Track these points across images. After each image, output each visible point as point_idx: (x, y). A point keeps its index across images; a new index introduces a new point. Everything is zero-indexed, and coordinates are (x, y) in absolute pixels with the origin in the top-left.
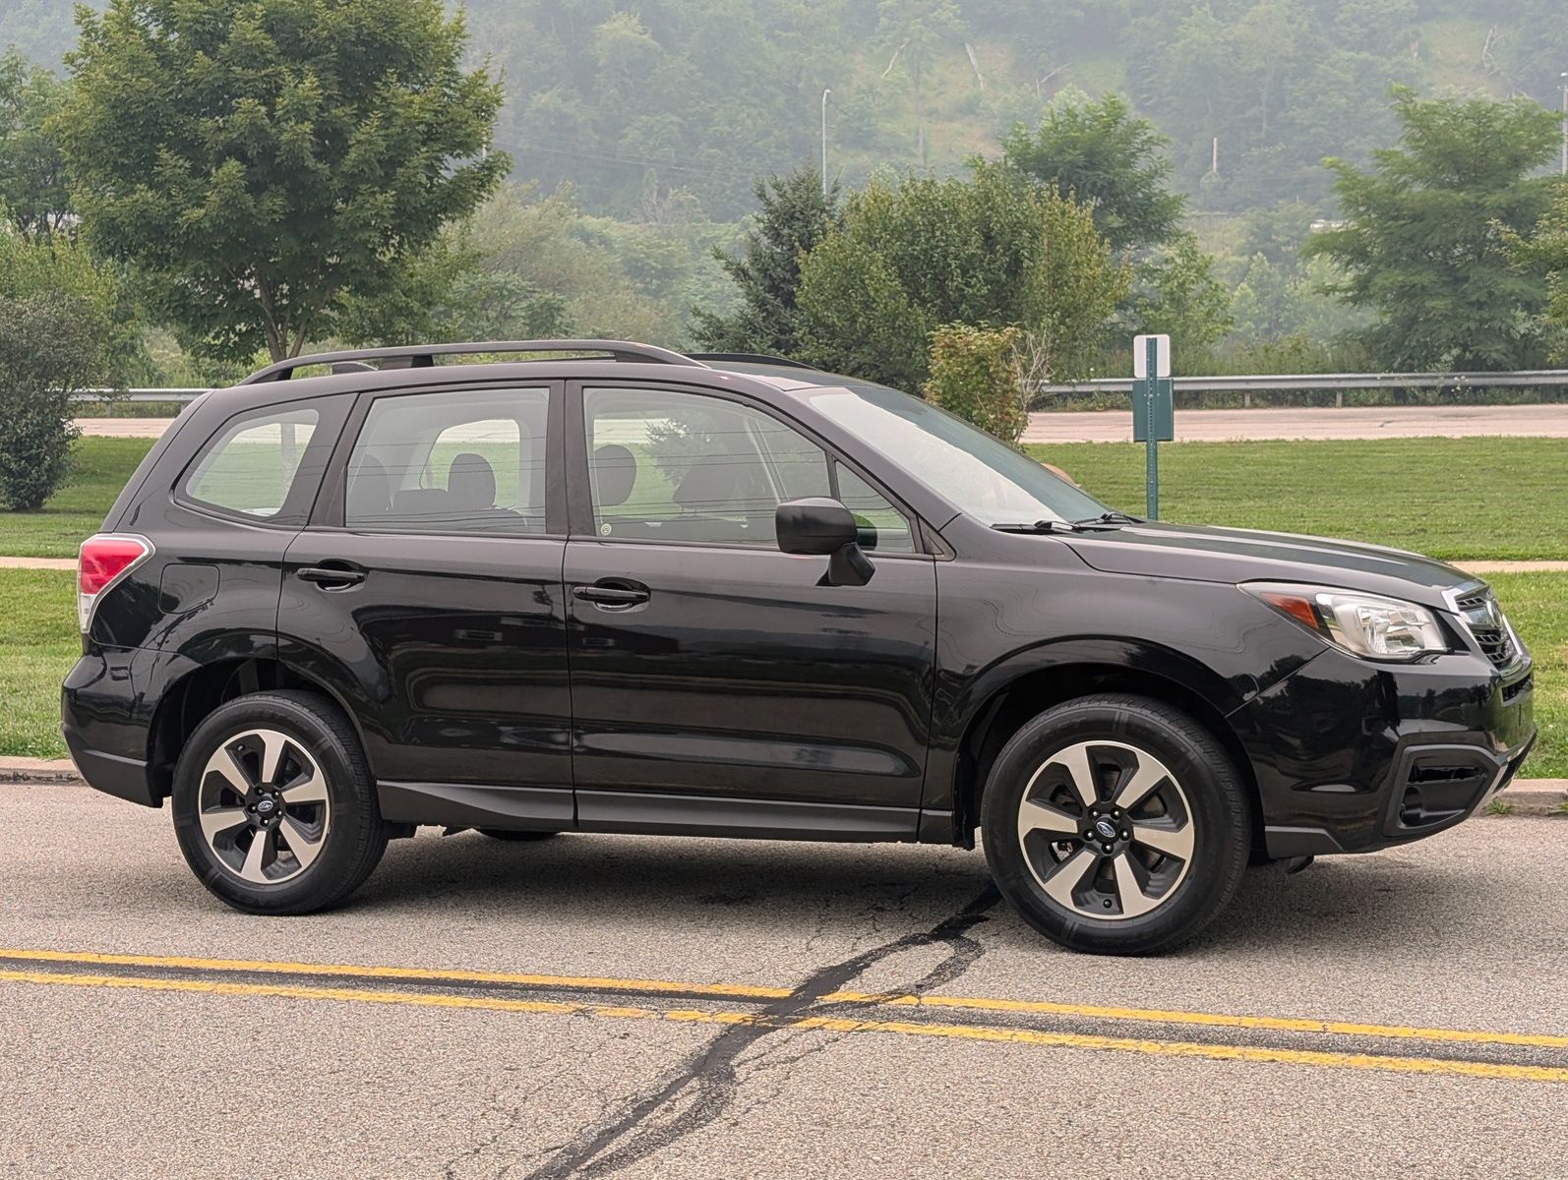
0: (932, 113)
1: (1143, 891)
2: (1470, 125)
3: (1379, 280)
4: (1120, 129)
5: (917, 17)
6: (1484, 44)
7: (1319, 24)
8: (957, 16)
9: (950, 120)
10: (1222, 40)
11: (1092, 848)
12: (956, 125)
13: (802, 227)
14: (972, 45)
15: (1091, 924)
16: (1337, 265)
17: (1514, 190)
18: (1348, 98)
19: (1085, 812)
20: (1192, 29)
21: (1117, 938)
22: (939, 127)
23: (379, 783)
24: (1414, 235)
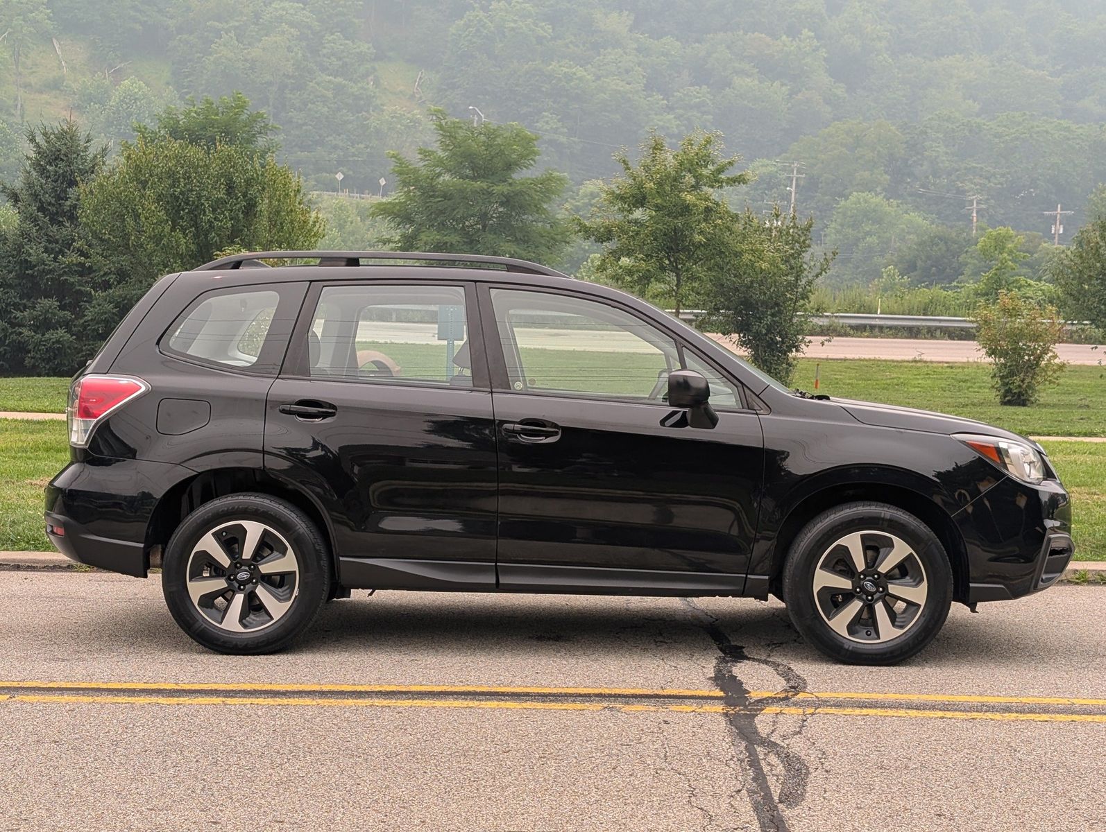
0: (27, 86)
1: (893, 625)
2: (482, 138)
3: (423, 237)
4: (244, 117)
5: (19, 15)
6: (416, 81)
7: (309, 55)
8: (49, 18)
9: (41, 92)
10: (242, 58)
11: (860, 599)
12: (45, 97)
13: (66, 166)
14: (57, 40)
15: (859, 646)
16: (392, 225)
17: (510, 185)
18: (328, 108)
19: (857, 576)
20: (222, 48)
21: (876, 654)
22: (32, 96)
23: (341, 559)
24: (445, 209)
